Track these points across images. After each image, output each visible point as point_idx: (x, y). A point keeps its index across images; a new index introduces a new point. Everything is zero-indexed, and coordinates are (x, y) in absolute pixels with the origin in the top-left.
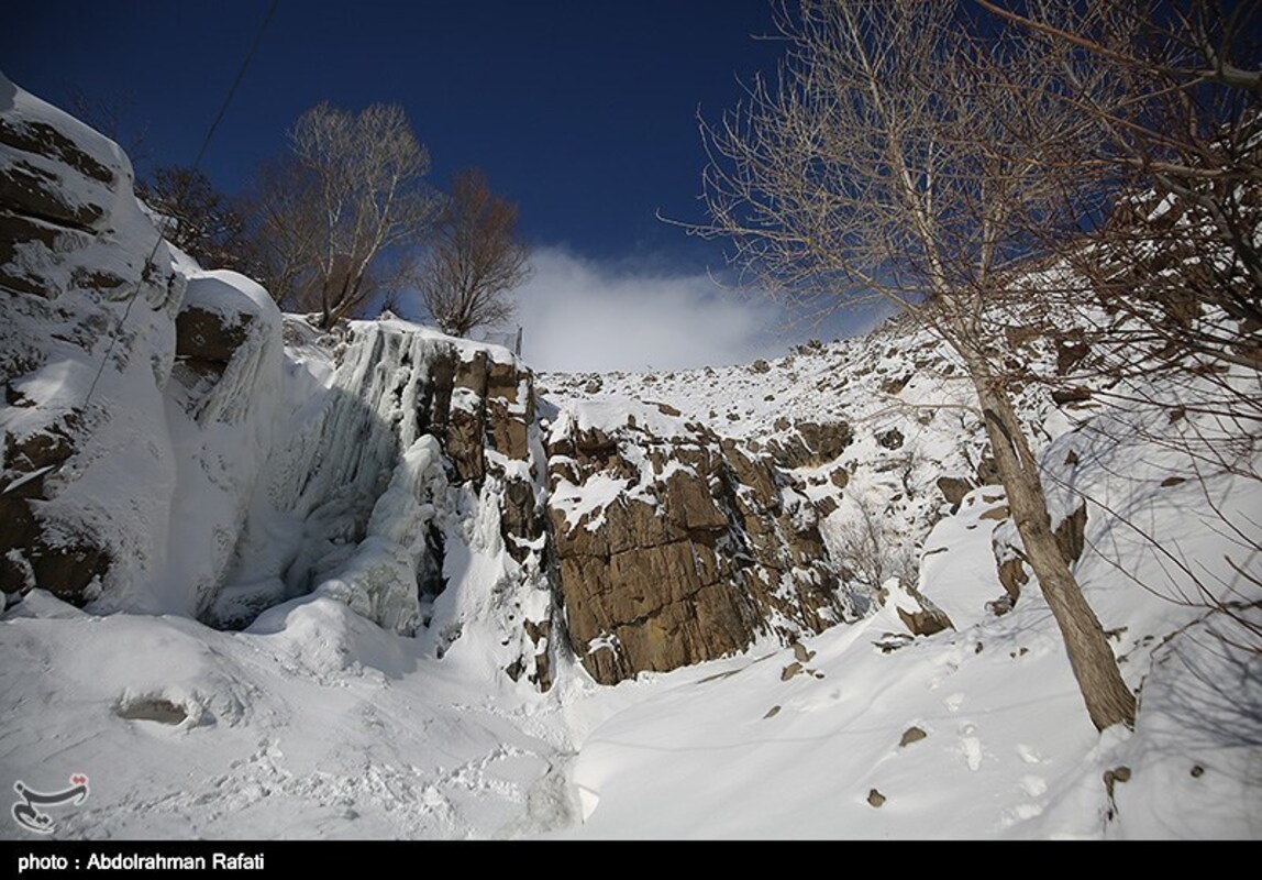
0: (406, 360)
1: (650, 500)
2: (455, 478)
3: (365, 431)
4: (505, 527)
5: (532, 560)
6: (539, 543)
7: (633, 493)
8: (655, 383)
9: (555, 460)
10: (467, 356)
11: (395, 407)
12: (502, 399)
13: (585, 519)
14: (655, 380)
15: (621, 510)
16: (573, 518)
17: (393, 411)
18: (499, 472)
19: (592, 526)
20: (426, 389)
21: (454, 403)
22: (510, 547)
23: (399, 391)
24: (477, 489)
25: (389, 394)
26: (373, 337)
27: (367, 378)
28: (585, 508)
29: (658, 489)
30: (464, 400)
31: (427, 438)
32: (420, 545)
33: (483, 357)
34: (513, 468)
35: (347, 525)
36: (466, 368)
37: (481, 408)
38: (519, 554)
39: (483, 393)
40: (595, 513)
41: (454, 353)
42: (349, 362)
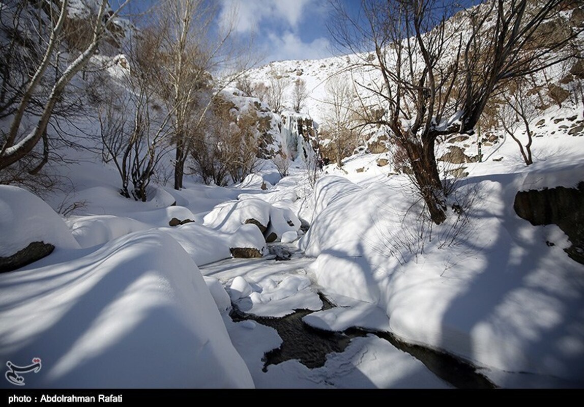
0: (295, 121)
1: (334, 142)
2: (306, 141)
3: (291, 134)
4: (313, 148)
5: (318, 152)
6: (318, 150)
7: (332, 141)
8: (325, 68)
9: (319, 136)
10: (304, 119)
11: (295, 130)
12: (309, 126)
13: (325, 146)
14: (325, 66)
15: (330, 145)
16: (324, 146)
17: (295, 131)
18: (311, 139)
19: (326, 147)
20: (299, 126)
21: (303, 128)
22: (314, 150)
23: (295, 127)
24: (308, 142)
25: (294, 128)
26: (289, 118)
27: (290, 125)
28: (325, 144)
29: (335, 140)
30: (305, 128)
31: (301, 135)
32: (303, 151)
33: (306, 119)
34: (313, 138)
35: (293, 148)
36: (304, 122)
37: (307, 129)
38: (316, 151)
39: (307, 126)
40: (326, 145)
41: (302, 119)
42: (286, 123)
